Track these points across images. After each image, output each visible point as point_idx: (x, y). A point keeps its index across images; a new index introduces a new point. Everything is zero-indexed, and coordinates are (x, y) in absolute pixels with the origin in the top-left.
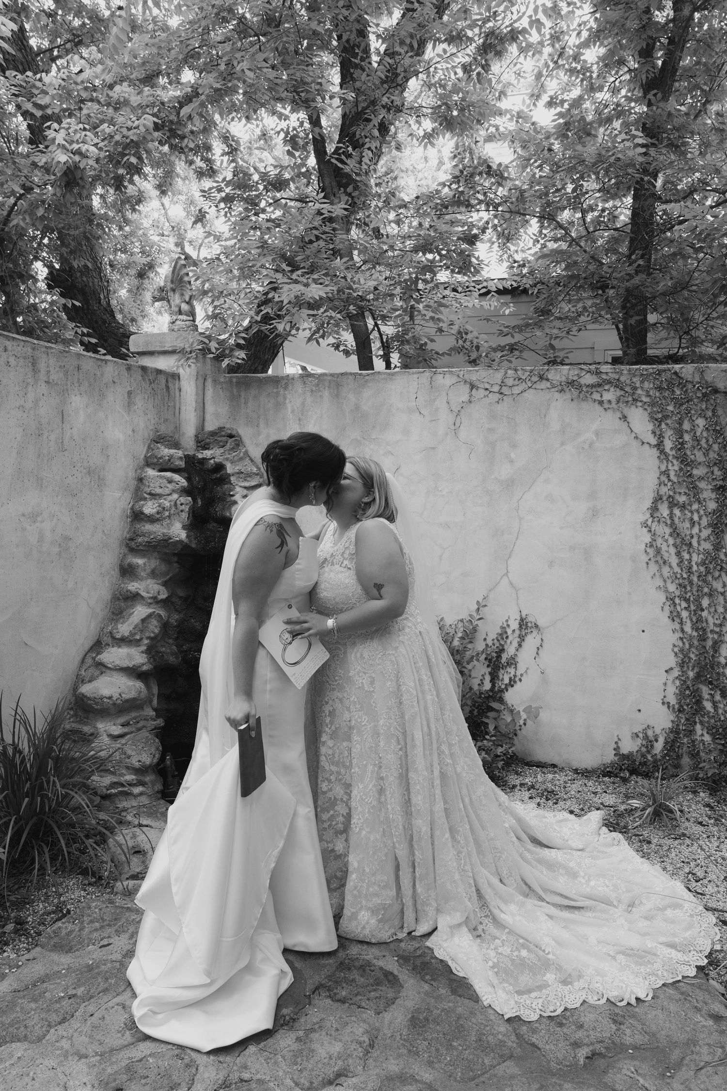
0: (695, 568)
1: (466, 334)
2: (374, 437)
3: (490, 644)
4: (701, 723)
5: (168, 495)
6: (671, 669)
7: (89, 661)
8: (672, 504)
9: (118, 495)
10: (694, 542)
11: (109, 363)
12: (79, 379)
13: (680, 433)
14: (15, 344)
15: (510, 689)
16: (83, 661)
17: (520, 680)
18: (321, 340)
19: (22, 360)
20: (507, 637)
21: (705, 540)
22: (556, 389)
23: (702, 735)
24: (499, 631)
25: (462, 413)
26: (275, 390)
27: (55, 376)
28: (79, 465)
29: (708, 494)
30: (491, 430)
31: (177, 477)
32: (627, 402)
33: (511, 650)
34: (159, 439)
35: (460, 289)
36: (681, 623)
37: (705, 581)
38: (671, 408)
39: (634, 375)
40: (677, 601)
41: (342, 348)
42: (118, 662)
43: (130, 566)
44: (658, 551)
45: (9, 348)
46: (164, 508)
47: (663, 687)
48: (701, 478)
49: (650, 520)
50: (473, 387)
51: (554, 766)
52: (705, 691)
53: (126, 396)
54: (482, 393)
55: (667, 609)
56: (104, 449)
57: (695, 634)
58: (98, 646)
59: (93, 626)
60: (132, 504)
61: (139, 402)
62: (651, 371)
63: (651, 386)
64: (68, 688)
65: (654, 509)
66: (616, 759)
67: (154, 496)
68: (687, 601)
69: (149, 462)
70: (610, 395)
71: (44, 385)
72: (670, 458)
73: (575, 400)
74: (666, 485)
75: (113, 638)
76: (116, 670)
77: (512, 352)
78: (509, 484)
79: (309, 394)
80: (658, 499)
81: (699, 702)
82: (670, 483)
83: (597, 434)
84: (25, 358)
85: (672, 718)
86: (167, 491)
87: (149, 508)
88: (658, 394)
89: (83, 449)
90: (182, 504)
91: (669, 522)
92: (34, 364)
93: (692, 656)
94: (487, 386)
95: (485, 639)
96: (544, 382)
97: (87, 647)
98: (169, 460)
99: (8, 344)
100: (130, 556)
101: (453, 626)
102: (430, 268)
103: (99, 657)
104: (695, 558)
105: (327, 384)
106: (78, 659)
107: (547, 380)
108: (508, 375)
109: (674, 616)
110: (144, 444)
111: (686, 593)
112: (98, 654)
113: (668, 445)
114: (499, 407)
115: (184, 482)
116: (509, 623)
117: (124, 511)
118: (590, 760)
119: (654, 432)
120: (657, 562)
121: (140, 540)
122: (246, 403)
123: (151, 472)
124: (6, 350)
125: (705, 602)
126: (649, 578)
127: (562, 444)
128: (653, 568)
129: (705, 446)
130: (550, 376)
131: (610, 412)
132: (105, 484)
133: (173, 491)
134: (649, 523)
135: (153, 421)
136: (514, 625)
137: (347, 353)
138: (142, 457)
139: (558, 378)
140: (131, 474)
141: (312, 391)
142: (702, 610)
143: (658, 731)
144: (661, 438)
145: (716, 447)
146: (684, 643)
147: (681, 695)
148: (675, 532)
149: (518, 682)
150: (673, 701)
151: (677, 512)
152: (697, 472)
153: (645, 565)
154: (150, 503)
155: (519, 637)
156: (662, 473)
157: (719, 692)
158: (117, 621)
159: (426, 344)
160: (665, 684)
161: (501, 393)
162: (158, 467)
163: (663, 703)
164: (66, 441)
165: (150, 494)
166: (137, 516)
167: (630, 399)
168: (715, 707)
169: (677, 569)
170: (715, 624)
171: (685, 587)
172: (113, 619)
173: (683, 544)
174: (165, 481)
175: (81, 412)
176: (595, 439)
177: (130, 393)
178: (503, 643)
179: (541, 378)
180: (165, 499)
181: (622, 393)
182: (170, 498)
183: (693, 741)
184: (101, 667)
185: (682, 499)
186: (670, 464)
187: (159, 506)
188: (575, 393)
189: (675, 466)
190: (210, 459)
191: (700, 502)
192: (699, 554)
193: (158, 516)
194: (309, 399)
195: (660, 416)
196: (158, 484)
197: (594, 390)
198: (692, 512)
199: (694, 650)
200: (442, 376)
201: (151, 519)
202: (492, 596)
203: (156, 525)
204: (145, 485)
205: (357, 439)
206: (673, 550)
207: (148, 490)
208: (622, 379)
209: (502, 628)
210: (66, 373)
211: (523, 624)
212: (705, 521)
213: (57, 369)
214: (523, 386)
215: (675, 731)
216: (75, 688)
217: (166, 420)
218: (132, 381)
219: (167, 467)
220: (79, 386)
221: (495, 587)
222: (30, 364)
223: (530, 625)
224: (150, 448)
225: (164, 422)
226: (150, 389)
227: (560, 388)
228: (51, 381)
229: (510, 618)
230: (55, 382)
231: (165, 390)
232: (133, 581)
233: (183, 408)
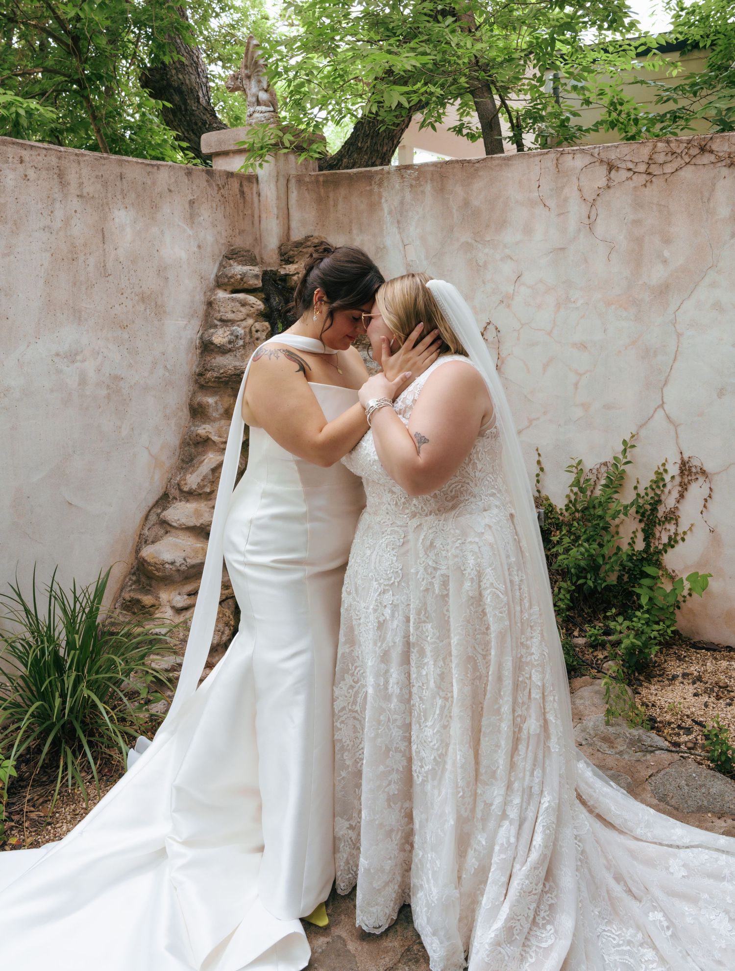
1: (621, 104)
2: (488, 239)
3: (642, 493)
5: (242, 320)
7: (153, 518)
9: (182, 323)
11: (162, 169)
12: (122, 190)
14: (34, 153)
15: (670, 551)
16: (147, 518)
17: (683, 540)
18: (437, 125)
19: (44, 172)
20: (664, 486)
22: (724, 163)
24: (654, 477)
25: (598, 203)
26: (368, 188)
27: (89, 189)
28: (129, 291)
30: (637, 222)
31: (251, 299)
33: (669, 502)
34: (232, 255)
35: (611, 49)
41: (465, 131)
42: (184, 520)
43: (200, 405)
45: (26, 159)
46: (237, 337)
50: (611, 167)
51: (730, 648)
53: (187, 206)
54: (623, 175)
56: (162, 271)
58: (164, 500)
59: (157, 477)
60: (201, 332)
61: (205, 213)
64: (128, 551)
67: (225, 322)
69: (220, 284)
71: (75, 200)
75: (181, 491)
76: (182, 529)
77: (675, 122)
78: (663, 291)
79: (408, 190)
84: (48, 169)
86: (240, 316)
87: (220, 337)
89: (132, 272)
90: (257, 331)
92: (61, 175)
94: (630, 165)
95: (636, 488)
96: (707, 155)
97: (151, 502)
98: (242, 279)
99: (25, 153)
100: (200, 394)
101: (594, 471)
102: (570, 25)
103: (165, 513)
105: (429, 176)
106: (140, 515)
107: (711, 152)
108: (657, 150)
110: (214, 262)
112: (164, 509)
114: (647, 191)
115: (260, 305)
116: (667, 467)
117: (191, 341)
121: (209, 375)
122: (335, 205)
123: (221, 295)
124: (22, 162)
130: (715, 147)
132: (165, 312)
133: (248, 315)
135: (224, 234)
136: (674, 470)
137: (472, 137)
138: (213, 276)
139: (726, 148)
140: (200, 298)
141: (411, 186)
149: (680, 542)
154: (220, 331)
155: (680, 485)
158: (187, 469)
159: (568, 119)
161: (650, 174)
162: (230, 288)
164: (110, 265)
165: (221, 320)
166: (207, 348)
172: (182, 468)
174: (237, 304)
175: (128, 229)
177: (192, 203)
178: (659, 492)
179: (703, 149)
180: (238, 326)
182: (244, 324)
184: (165, 525)
187: (232, 334)
190: (292, 276)
193: (230, 346)
194: (408, 197)
196: (229, 308)
200: (571, 156)
201: (223, 350)
202: (643, 433)
203: (228, 356)
204: (215, 310)
205: (467, 243)
207: (218, 315)
209: (657, 473)
210: (105, 184)
211: (685, 468)
213: (92, 180)
214: (678, 162)
216: (138, 551)
217: (242, 232)
218: (194, 187)
219: (240, 287)
220: (124, 198)
221: (647, 422)
222: (55, 176)
223: (694, 470)
224: (222, 266)
225: (239, 233)
226: (218, 197)
227: (728, 161)
228: (85, 194)
229: (666, 461)
230: (91, 195)
231: (239, 196)
232: (204, 423)
233: (264, 216)
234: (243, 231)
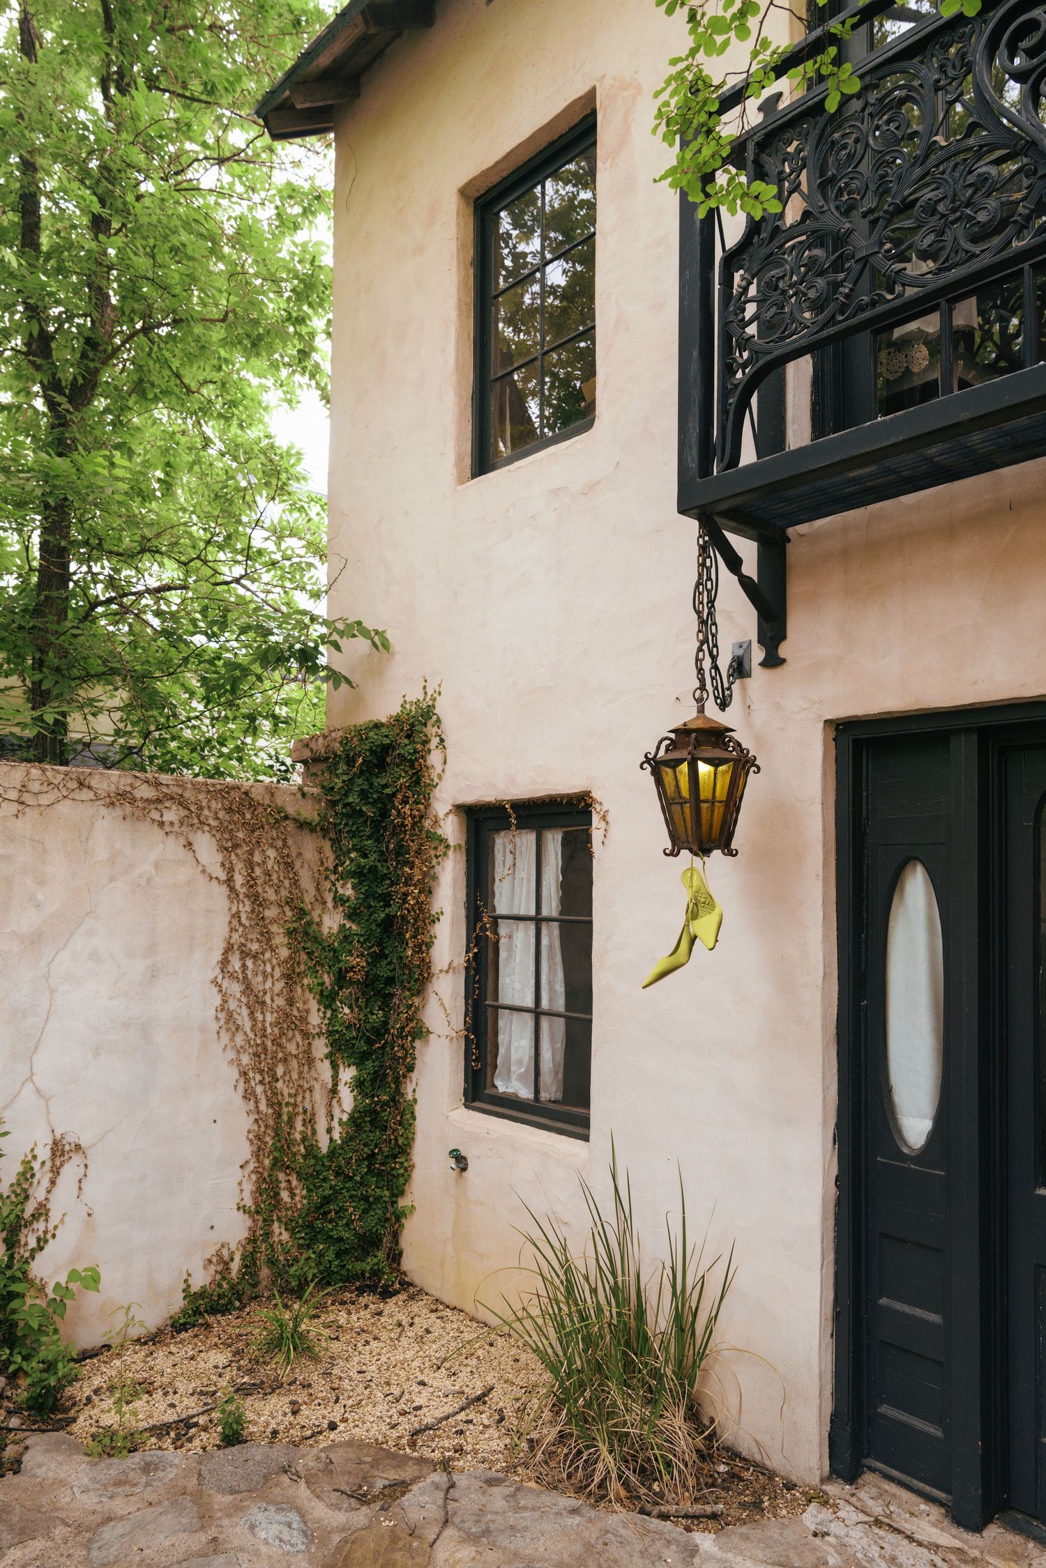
0: (269, 1030)
3: (7, 1192)
4: (279, 1219)
6: (247, 1162)
8: (245, 954)
10: (268, 999)
13: (250, 865)
15: (39, 1256)
17: (54, 1236)
20: (33, 1175)
21: (278, 995)
22: (102, 802)
23: (281, 1234)
24: (21, 1169)
29: (280, 939)
30: (5, 858)
32: (192, 825)
33: (39, 1194)
36: (256, 1102)
37: (279, 1045)
38: (241, 835)
39: (200, 791)
40: (251, 1074)
44: (230, 1015)
47: (237, 1189)
48: (274, 921)
49: (220, 977)
51: (107, 1347)
52: (281, 1176)
55: (241, 1086)
57: (270, 1111)
62: (219, 787)
63: (220, 806)
65: (225, 962)
66: (186, 1302)
68: (261, 1072)
70: (172, 814)
72: (241, 896)
73: (128, 819)
74: (237, 930)
78: (35, 940)
80: (229, 949)
81: (277, 1194)
82: (241, 929)
83: (157, 865)
85: (249, 1223)
88: (227, 817)
91: (240, 977)
93: (268, 1139)
94: (0, 790)
96: (85, 790)
104: (270, 1018)
107: (89, 787)
108: (32, 777)
109: (249, 1095)
111: (260, 1063)
113: (239, 880)
114: (19, 823)
118: (152, 1317)
119: (223, 865)
120: (228, 1030)
125: (280, 1070)
126: (220, 1050)
127: (112, 879)
128: (225, 1037)
129: (276, 881)
130: (93, 784)
131: (172, 838)
134: (219, 980)
136: (44, 1154)
139: (105, 786)
142: (277, 1080)
143: (233, 1247)
144: (231, 870)
145: (287, 883)
146: (259, 1126)
147: (259, 1191)
148: (248, 988)
149: (51, 1241)
150: (249, 1202)
151: (249, 963)
152: (271, 913)
153: (216, 1036)
155: (52, 1171)
156: (233, 916)
157: (295, 1176)
160: (240, 1184)
161: (22, 803)
163: (239, 1209)
167: (196, 821)
168: (292, 1195)
169: (251, 1035)
170: (290, 1095)
171: (259, 1057)
173: (256, 1003)
176: (154, 872)
178: (25, 1186)
179: (81, 784)
181: (186, 812)
183: (272, 1246)
185: (255, 947)
186: (241, 905)
188: (128, 808)
189: (246, 907)
191: (273, 950)
192: (272, 1013)
195: (230, 844)
197: (152, 806)
198: (264, 962)
199: (269, 1131)
202: (7, 1116)
206: (245, 1012)
208: (187, 795)
211: (59, 1151)
212: (277, 973)
214: (54, 795)
215: (252, 1240)
221: (12, 1101)
223: (67, 1148)
227: (108, 800)
229: (35, 1145)
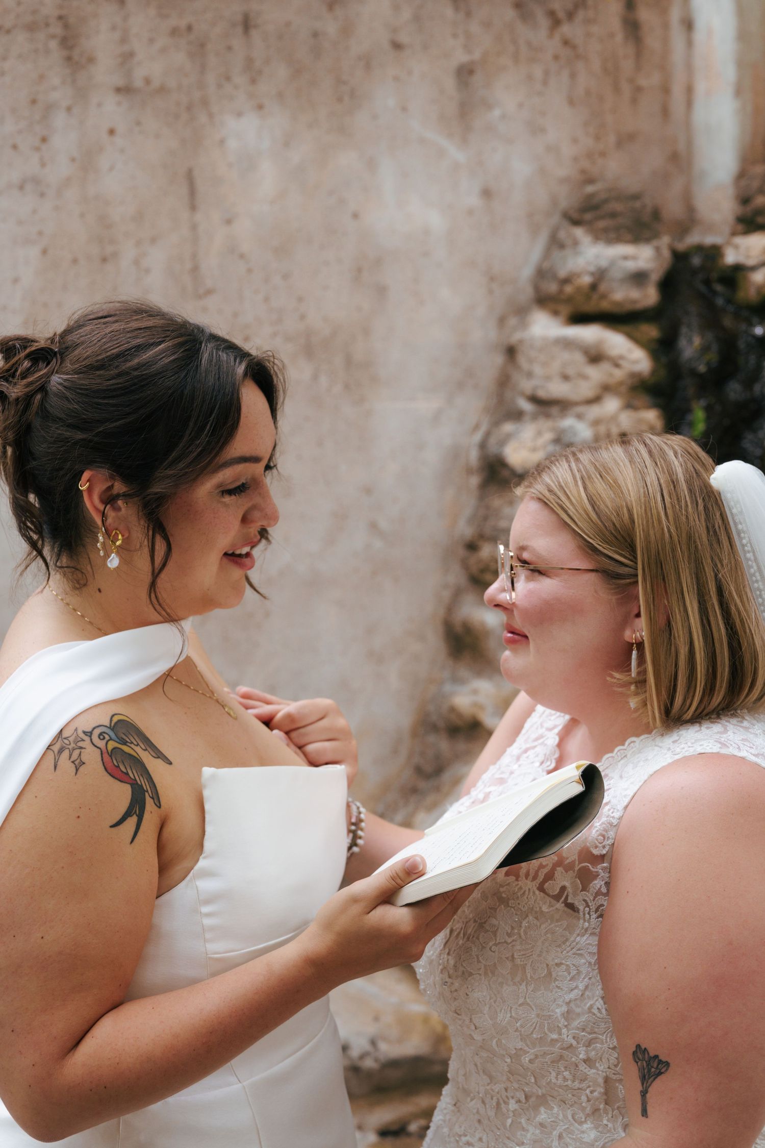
5: (588, 402)
9: (426, 406)
12: (249, 62)
27: (151, 67)
31: (618, 343)
34: (586, 210)
43: (467, 628)
53: (450, 83)
56: (367, 270)
60: (480, 431)
61: (508, 97)
67: (543, 404)
69: (540, 292)
86: (585, 390)
87: (525, 446)
92: (68, 41)
98: (594, 287)
100: (465, 596)
115: (640, 360)
121: (486, 550)
123: (543, 326)
132: (374, 380)
133: (605, 388)
138: (527, 272)
140: (482, 335)
154: (528, 432)
162: (566, 310)
165: (535, 399)
166: (492, 474)
174: (579, 357)
175: (265, 165)
177: (465, 73)
180: (580, 417)
182: (594, 411)
187: (556, 440)
190: (754, 268)
196: (556, 366)
204: (521, 369)
207: (527, 386)
210: (199, 50)
213: (161, 41)
217: (626, 139)
218: (475, 28)
219: (590, 307)
220: (253, 81)
222: (53, 44)
224: (556, 243)
225: (619, 144)
226: (553, 45)
228: (138, 83)
230: (156, 84)
231: (619, 37)
232: (479, 674)
233: (701, 87)
234: (631, 137)
